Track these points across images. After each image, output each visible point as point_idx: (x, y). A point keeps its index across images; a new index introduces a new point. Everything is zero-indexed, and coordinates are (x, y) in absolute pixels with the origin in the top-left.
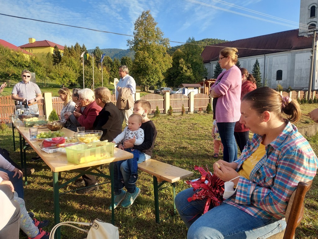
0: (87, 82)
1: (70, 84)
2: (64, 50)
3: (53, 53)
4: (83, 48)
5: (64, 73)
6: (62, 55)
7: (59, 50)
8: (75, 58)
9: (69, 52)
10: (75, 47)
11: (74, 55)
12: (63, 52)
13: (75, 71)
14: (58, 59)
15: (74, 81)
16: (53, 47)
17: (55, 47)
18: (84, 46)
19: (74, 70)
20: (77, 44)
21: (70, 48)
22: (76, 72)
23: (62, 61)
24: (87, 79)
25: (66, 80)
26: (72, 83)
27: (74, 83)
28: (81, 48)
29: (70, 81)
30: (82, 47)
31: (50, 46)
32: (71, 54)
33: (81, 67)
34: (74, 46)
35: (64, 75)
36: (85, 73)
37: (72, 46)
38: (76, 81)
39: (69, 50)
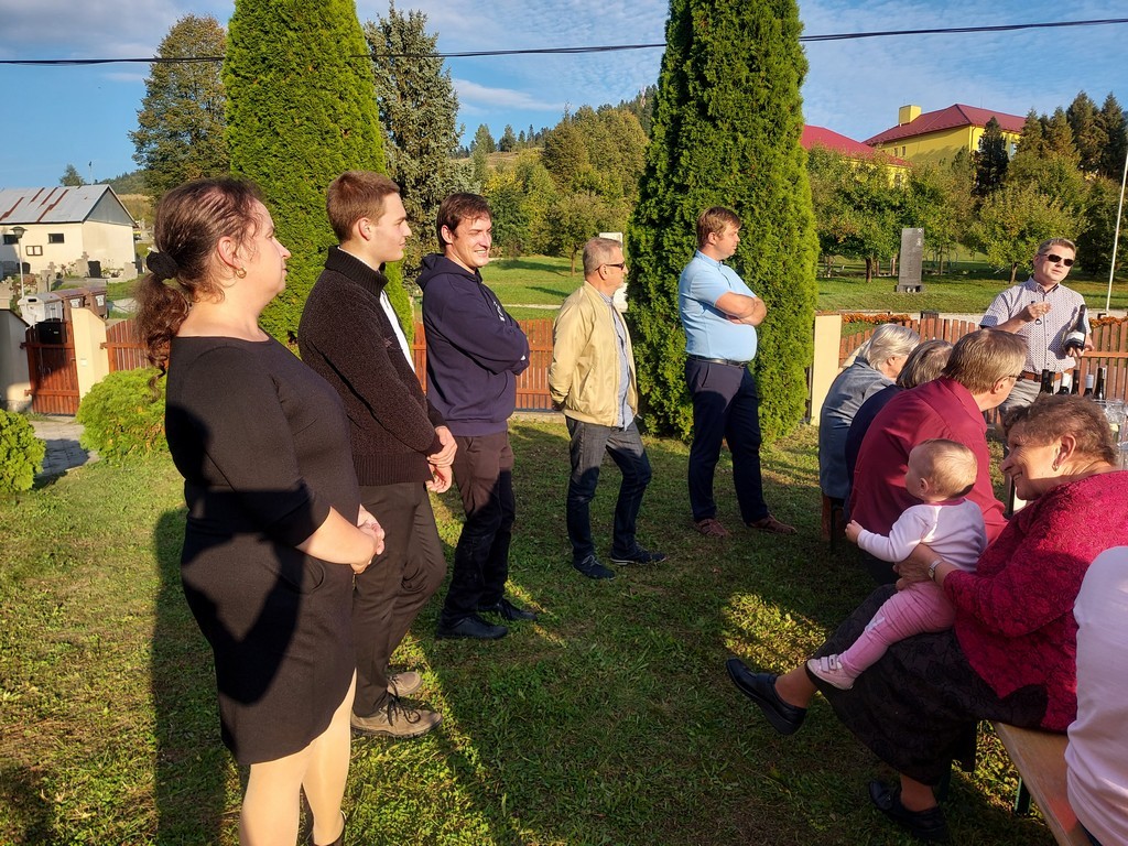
2: (1024, 129)
3: (976, 147)
4: (1103, 112)
6: (1011, 151)
7: (1004, 134)
9: (1045, 134)
10: (1070, 111)
11: (1060, 143)
12: (1017, 137)
14: (994, 169)
16: (979, 126)
17: (991, 125)
18: (1110, 103)
20: (1083, 97)
21: (1049, 118)
23: (1009, 174)
28: (1095, 113)
30: (1100, 106)
31: (970, 124)
32: (1051, 143)
34: (1065, 110)
37: (1059, 112)
39: (1043, 127)
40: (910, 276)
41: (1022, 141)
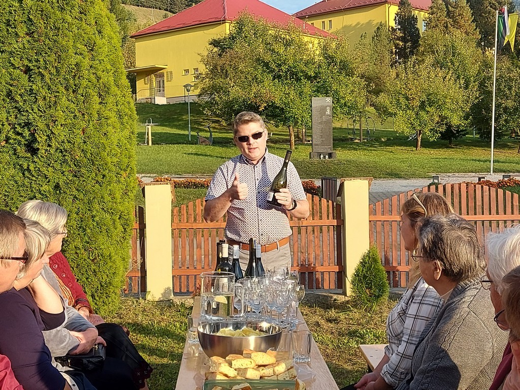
0: (506, 121)
1: (443, 129)
2: (431, 8)
3: (392, 24)
5: (423, 91)
6: (421, 27)
7: (416, 13)
8: (467, 33)
9: (449, 14)
11: (462, 22)
12: (427, 15)
13: (462, 82)
14: (409, 44)
15: (455, 121)
16: (394, 4)
17: (403, 3)
19: (458, 77)
22: (466, 87)
23: (421, 49)
24: (506, 109)
25: (431, 117)
26: (449, 126)
27: (458, 127)
29: (442, 118)
31: (386, 2)
32: (454, 21)
33: (487, 65)
35: (424, 97)
36: (498, 85)
38: (466, 118)
39: (447, 7)
40: (323, 144)
41: (430, 20)
